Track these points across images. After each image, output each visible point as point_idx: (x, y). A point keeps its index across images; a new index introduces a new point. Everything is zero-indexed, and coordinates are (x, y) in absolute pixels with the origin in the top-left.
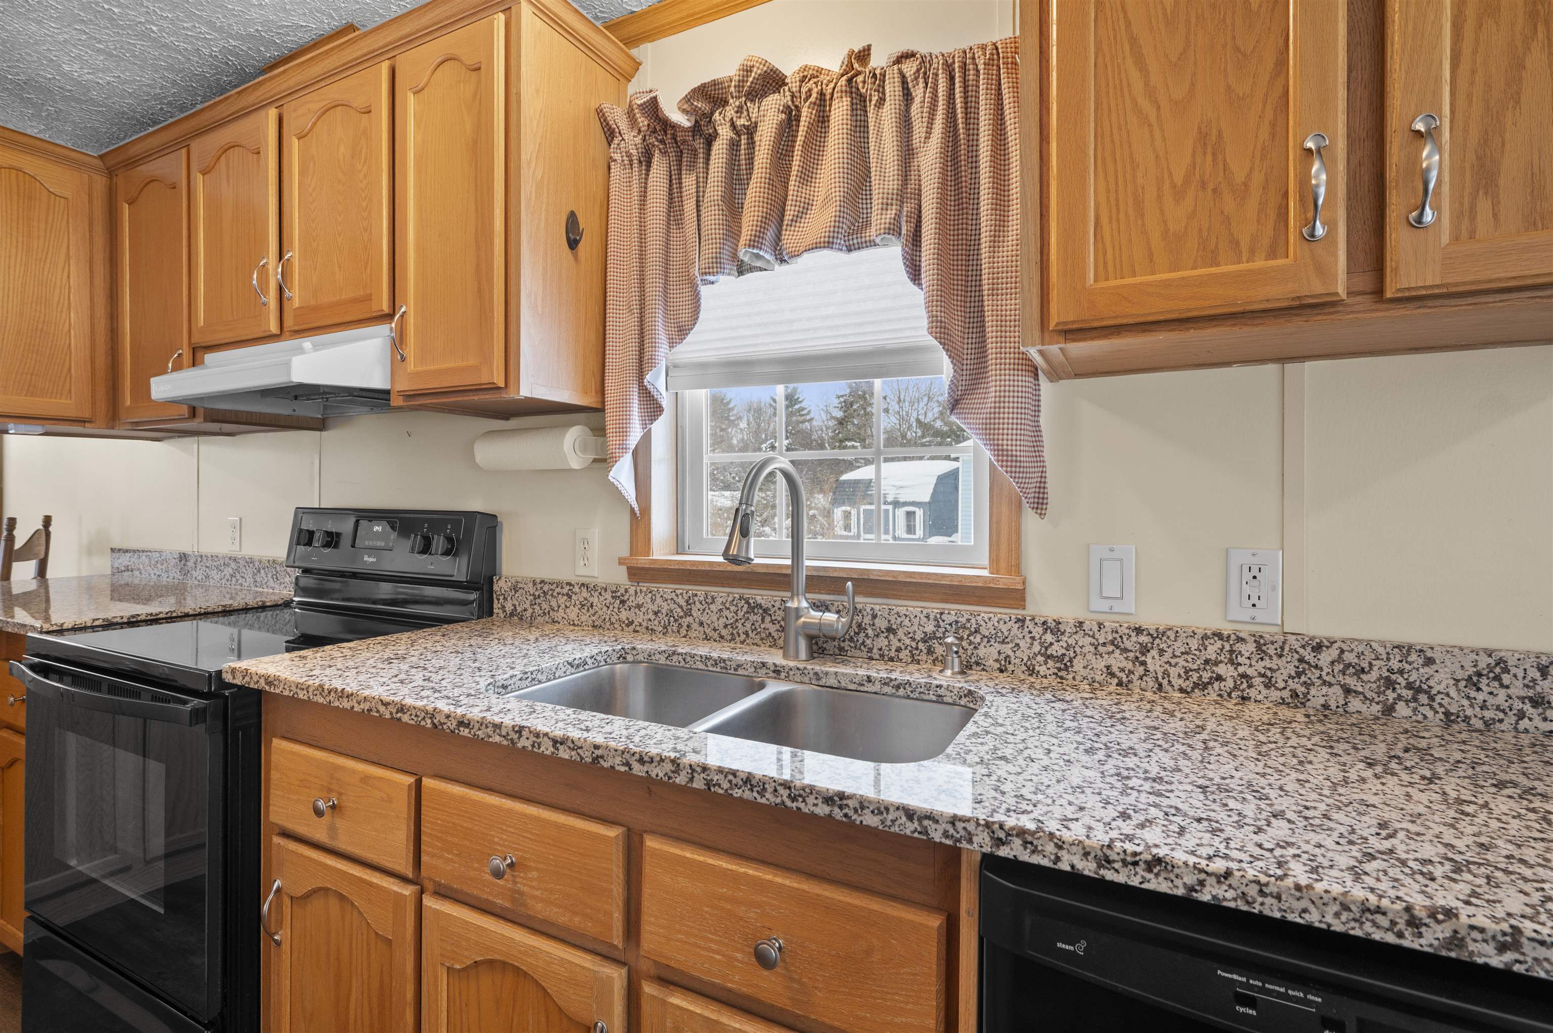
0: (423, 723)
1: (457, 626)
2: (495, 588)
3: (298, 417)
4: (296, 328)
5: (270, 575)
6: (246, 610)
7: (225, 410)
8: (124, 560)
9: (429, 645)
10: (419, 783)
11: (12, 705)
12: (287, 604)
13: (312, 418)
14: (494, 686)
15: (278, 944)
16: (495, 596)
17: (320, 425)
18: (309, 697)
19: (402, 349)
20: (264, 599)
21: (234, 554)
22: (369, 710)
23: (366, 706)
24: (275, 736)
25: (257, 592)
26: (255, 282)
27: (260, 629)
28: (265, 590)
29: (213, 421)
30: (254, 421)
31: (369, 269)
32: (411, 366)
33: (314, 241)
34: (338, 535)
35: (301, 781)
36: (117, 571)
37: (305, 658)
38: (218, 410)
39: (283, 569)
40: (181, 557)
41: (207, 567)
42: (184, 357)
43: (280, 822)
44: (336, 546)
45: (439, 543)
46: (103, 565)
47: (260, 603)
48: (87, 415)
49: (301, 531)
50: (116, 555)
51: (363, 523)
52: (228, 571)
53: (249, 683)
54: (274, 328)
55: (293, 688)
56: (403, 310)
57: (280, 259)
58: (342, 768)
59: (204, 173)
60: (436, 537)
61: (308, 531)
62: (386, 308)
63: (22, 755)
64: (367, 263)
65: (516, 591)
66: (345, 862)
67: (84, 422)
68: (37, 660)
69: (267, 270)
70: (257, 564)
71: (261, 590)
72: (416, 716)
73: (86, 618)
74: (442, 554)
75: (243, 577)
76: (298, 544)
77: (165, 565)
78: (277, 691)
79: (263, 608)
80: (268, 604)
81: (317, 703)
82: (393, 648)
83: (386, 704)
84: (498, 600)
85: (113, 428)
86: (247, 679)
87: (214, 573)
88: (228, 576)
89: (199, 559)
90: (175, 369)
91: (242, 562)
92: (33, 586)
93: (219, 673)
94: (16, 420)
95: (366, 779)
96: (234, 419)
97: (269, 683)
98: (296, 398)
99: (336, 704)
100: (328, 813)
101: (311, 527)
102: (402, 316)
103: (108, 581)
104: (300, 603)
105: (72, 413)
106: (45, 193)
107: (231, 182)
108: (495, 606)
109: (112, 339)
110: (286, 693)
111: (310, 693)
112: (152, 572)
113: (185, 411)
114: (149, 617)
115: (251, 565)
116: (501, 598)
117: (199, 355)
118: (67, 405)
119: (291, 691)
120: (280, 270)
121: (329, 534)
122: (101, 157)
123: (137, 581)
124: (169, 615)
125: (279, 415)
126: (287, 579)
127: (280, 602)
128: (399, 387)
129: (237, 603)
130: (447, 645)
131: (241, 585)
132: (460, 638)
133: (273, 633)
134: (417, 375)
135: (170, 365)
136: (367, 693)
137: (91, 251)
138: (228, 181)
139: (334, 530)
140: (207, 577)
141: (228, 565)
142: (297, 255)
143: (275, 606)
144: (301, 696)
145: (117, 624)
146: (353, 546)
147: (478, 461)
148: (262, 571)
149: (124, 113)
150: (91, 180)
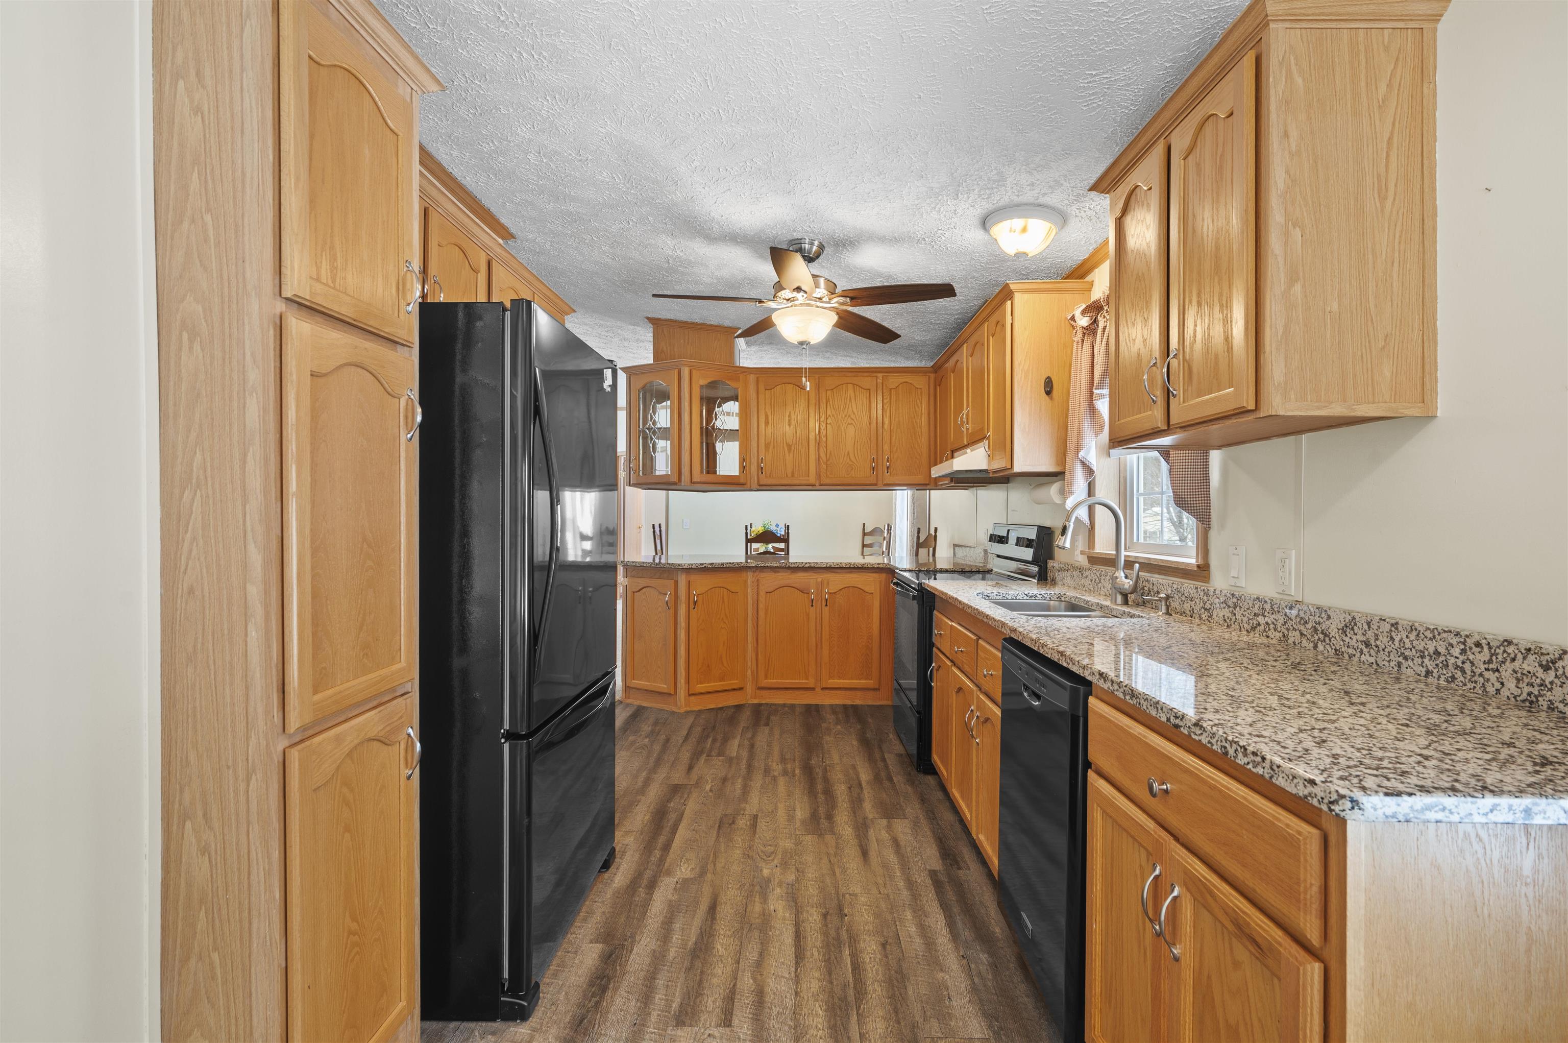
17: (1004, 480)
19: (989, 451)
42: (949, 455)
48: (927, 482)
105: (923, 482)
106: (914, 388)
108: (1048, 576)
118: (921, 478)
122: (933, 367)
137: (930, 409)
150: (929, 378)
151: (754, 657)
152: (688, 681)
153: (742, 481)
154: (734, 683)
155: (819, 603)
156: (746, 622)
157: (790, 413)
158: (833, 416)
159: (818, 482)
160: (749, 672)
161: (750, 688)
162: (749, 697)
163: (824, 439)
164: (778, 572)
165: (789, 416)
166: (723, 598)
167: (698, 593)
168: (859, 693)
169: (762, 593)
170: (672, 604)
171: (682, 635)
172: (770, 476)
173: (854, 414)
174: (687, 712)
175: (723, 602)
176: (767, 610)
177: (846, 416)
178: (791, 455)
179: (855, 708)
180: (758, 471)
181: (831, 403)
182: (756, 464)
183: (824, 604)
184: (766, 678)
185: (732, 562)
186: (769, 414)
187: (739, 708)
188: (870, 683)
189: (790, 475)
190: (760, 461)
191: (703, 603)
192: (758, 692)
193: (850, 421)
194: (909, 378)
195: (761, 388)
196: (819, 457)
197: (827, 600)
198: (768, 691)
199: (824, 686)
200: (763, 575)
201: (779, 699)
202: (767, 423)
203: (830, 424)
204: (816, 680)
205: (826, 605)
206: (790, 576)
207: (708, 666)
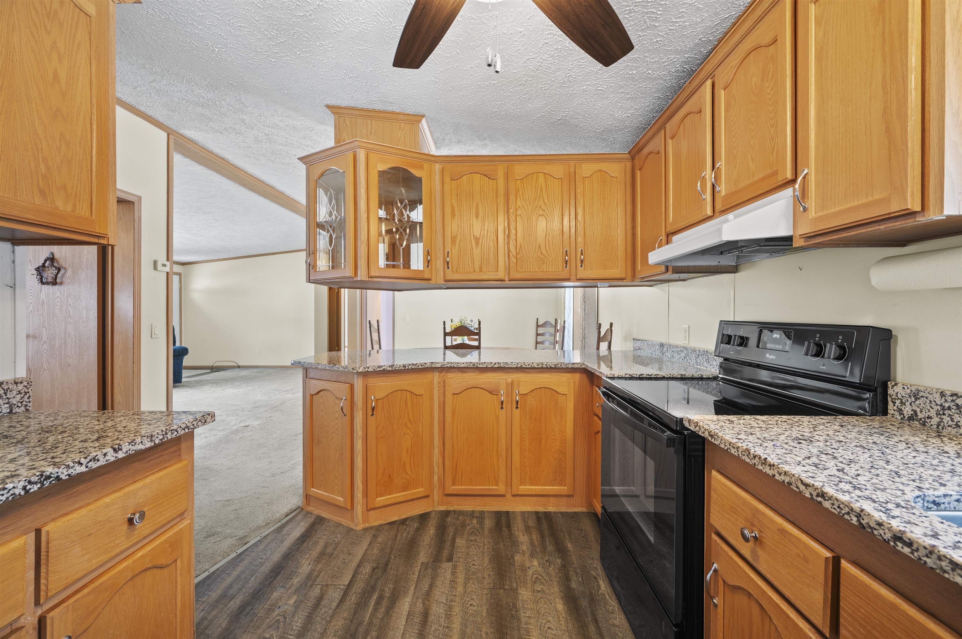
0: (846, 517)
1: (853, 419)
2: (890, 391)
3: (721, 266)
4: (723, 209)
5: (704, 359)
6: (692, 379)
7: (682, 266)
8: (638, 344)
9: (831, 433)
10: (836, 561)
11: (598, 407)
12: (715, 378)
13: (729, 266)
14: (923, 500)
15: (716, 606)
16: (889, 399)
17: (734, 270)
18: (738, 455)
19: (804, 202)
20: (702, 374)
21: (686, 345)
22: (790, 484)
23: (787, 480)
24: (714, 469)
25: (698, 368)
26: (699, 188)
27: (699, 389)
28: (702, 368)
29: (677, 273)
30: (697, 271)
31: (775, 152)
32: (812, 213)
33: (735, 149)
34: (747, 339)
35: (732, 507)
36: (635, 349)
37: (732, 422)
38: (679, 266)
39: (712, 357)
40: (661, 345)
41: (673, 351)
42: (663, 240)
43: (717, 527)
44: (746, 346)
45: (831, 349)
46: (630, 346)
47: (700, 376)
48: (623, 276)
49: (723, 335)
50: (635, 341)
51: (766, 332)
52: (683, 355)
53: (699, 432)
54: (709, 212)
55: (727, 444)
56: (805, 172)
57: (713, 170)
58: (763, 514)
59: (672, 138)
60: (828, 345)
61: (728, 335)
62: (789, 175)
63: (601, 430)
64: (774, 149)
65: (916, 399)
66: (764, 583)
67: (623, 279)
68: (605, 390)
69: (706, 178)
70: (698, 352)
71: (700, 367)
72: (839, 507)
73: (622, 374)
74: (834, 359)
75: (690, 359)
76: (722, 343)
77: (654, 348)
78: (716, 443)
79: (701, 379)
80: (704, 377)
81: (744, 461)
82: (798, 429)
83: (807, 485)
84: (894, 403)
85: (633, 281)
86: (697, 428)
87: (676, 355)
88: (682, 358)
89: (669, 347)
90: (658, 248)
91: (690, 351)
92: (606, 353)
93: (682, 419)
94: (600, 281)
95: (782, 531)
96: (687, 271)
97: (712, 436)
98: (722, 253)
99: (760, 467)
100: (752, 540)
101: (729, 333)
102: (804, 177)
103: (632, 354)
104: (722, 378)
105: (619, 276)
106: (609, 177)
107: (686, 136)
108: (889, 407)
109: (633, 239)
110: (722, 446)
111: (740, 453)
112: (648, 351)
113: (663, 268)
114: (648, 376)
115: (695, 353)
116: (898, 402)
117: (669, 238)
118: (617, 272)
119: (725, 446)
120: (713, 176)
121: (742, 338)
122: (629, 152)
123: (643, 355)
124: (656, 376)
125: (711, 266)
126: (714, 363)
127: (711, 376)
128: (801, 231)
129: (688, 374)
130: (849, 436)
131: (690, 363)
132: (860, 433)
133: (706, 393)
134: (819, 219)
135: (657, 246)
136: (786, 468)
137: (626, 198)
138: (684, 137)
139: (744, 335)
140: (673, 357)
141: (683, 351)
142: (724, 163)
143: (708, 379)
144: (733, 452)
145: (635, 378)
146: (758, 347)
147: (873, 283)
148: (700, 357)
149: (638, 127)
150: (625, 166)
151: (441, 462)
152: (366, 494)
153: (426, 276)
154: (420, 491)
155: (509, 406)
156: (432, 426)
157: (477, 203)
158: (523, 207)
159: (507, 277)
160: (436, 477)
161: (436, 495)
162: (436, 503)
163: (514, 232)
164: (466, 372)
165: (477, 208)
166: (406, 402)
167: (377, 398)
168: (552, 499)
169: (449, 395)
170: (347, 410)
171: (359, 445)
172: (457, 271)
173: (546, 205)
174: (366, 530)
175: (406, 404)
176: (454, 413)
177: (536, 207)
178: (479, 248)
179: (547, 515)
180: (444, 266)
181: (521, 192)
182: (442, 259)
183: (515, 406)
184: (454, 484)
185: (415, 363)
186: (455, 205)
187: (424, 518)
188: (563, 489)
189: (477, 269)
190: (446, 255)
191: (383, 409)
192: (445, 498)
193: (541, 212)
194: (604, 166)
195: (447, 180)
196: (509, 251)
197: (517, 402)
198: (456, 498)
199: (515, 492)
200: (450, 375)
201: (468, 506)
202: (453, 215)
203: (520, 215)
204: (507, 486)
205: (517, 408)
206: (478, 377)
207: (390, 476)
